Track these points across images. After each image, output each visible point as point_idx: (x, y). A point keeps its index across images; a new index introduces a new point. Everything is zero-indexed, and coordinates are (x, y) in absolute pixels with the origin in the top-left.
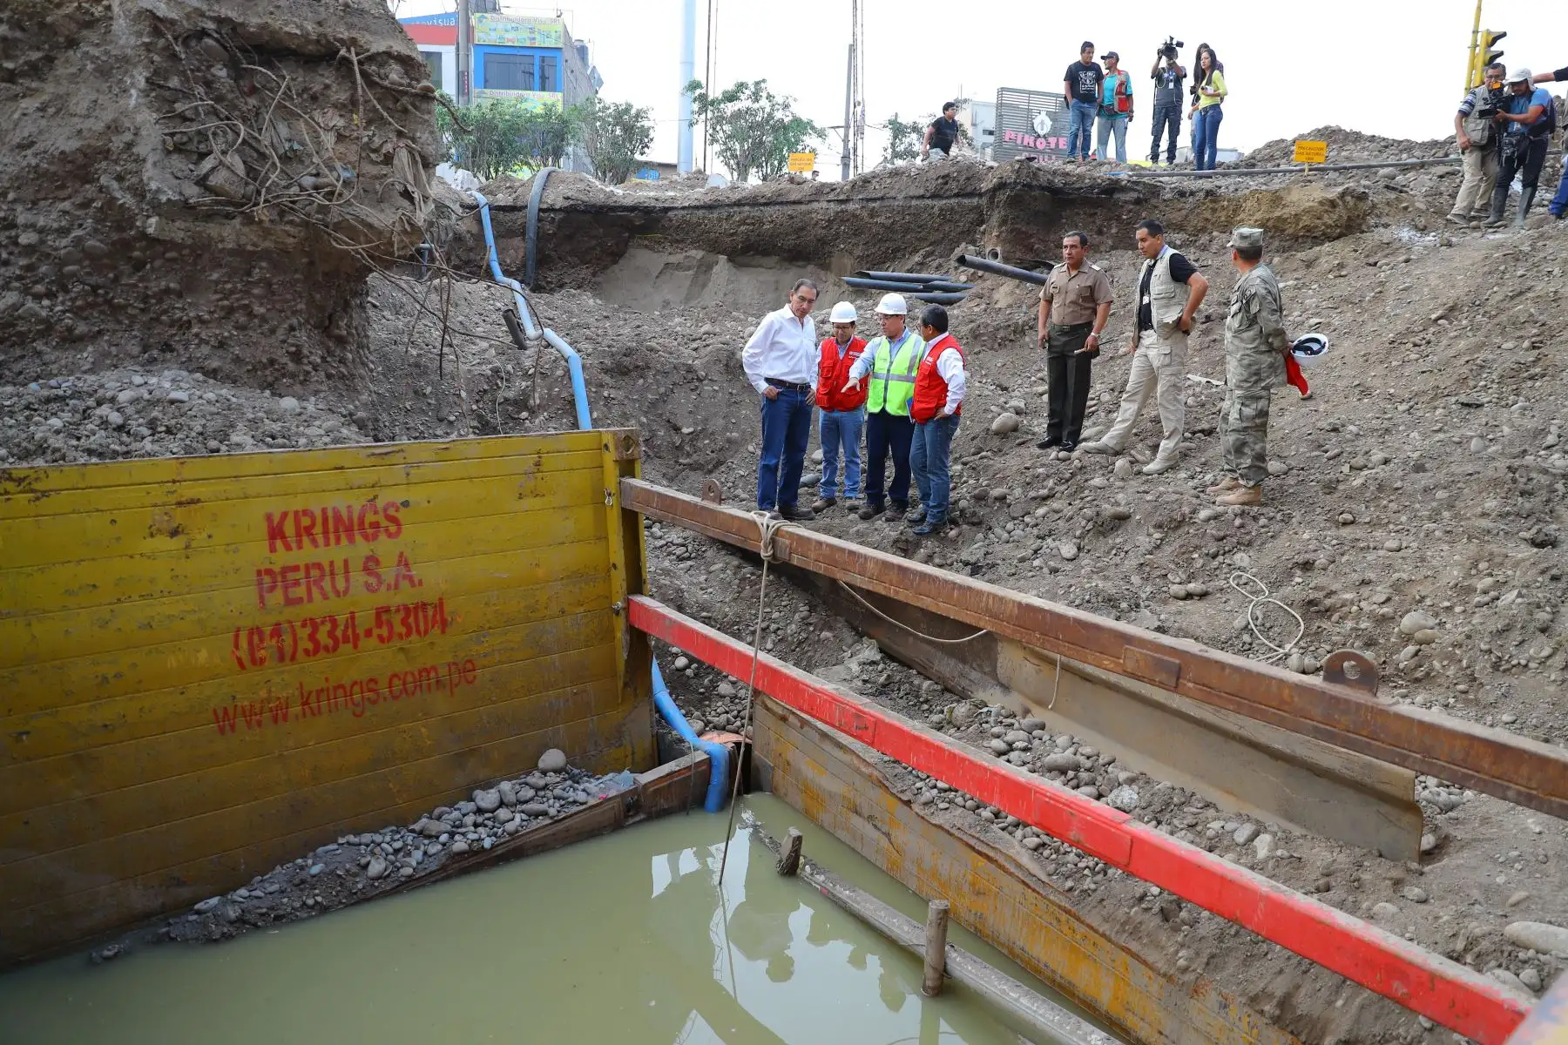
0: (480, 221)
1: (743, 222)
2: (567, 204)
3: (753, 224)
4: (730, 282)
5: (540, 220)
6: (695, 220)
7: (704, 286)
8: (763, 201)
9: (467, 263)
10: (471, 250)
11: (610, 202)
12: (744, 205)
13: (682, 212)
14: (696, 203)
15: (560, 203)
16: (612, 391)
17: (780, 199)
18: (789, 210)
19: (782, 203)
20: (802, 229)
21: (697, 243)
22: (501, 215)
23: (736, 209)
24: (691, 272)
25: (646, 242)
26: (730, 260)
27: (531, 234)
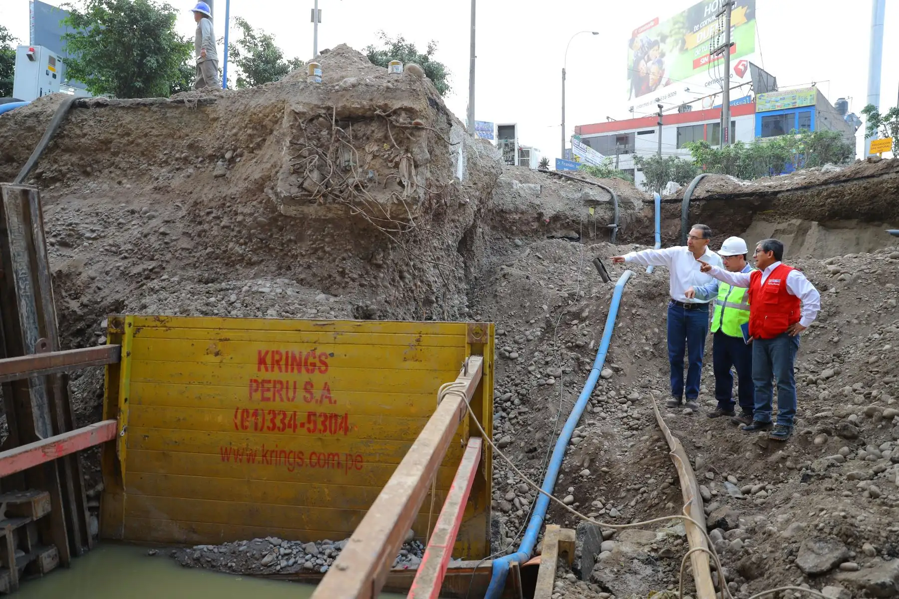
0: (653, 210)
1: (829, 196)
2: (707, 195)
3: (837, 197)
4: (819, 240)
5: (690, 206)
6: (795, 198)
7: (802, 245)
8: (844, 178)
9: (645, 235)
10: (647, 227)
11: (736, 191)
12: (830, 183)
13: (787, 194)
14: (797, 186)
15: (703, 195)
16: (641, 310)
17: (858, 176)
18: (864, 183)
19: (859, 179)
20: (875, 196)
21: (796, 215)
22: (668, 206)
23: (824, 187)
24: (793, 235)
25: (764, 216)
26: (819, 225)
27: (684, 216)
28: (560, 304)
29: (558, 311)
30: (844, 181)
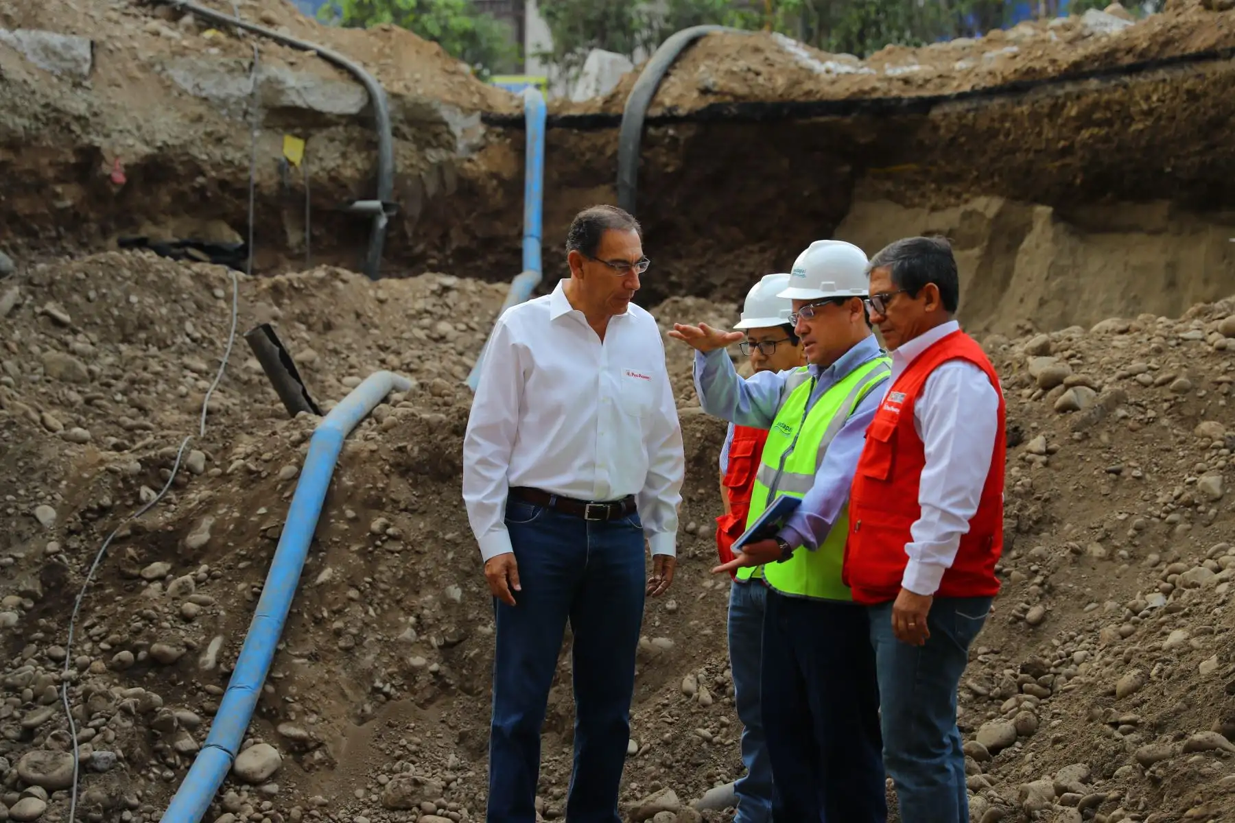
0: (520, 150)
1: (1085, 119)
2: (702, 104)
3: (1109, 122)
4: (1055, 270)
5: (646, 142)
6: (983, 124)
7: (1004, 284)
8: (1128, 60)
9: (490, 243)
10: (498, 214)
11: (797, 94)
12: (1088, 75)
13: (960, 107)
14: (989, 82)
15: (690, 102)
16: (403, 519)
18: (1186, 77)
19: (1172, 62)
20: (1218, 123)
21: (986, 183)
22: (573, 139)
23: (1070, 87)
24: (976, 252)
25: (889, 185)
26: (1057, 217)
27: (626, 176)
28: (106, 501)
29: (96, 527)
30: (1132, 70)
